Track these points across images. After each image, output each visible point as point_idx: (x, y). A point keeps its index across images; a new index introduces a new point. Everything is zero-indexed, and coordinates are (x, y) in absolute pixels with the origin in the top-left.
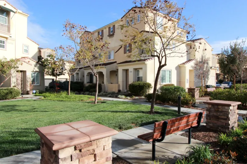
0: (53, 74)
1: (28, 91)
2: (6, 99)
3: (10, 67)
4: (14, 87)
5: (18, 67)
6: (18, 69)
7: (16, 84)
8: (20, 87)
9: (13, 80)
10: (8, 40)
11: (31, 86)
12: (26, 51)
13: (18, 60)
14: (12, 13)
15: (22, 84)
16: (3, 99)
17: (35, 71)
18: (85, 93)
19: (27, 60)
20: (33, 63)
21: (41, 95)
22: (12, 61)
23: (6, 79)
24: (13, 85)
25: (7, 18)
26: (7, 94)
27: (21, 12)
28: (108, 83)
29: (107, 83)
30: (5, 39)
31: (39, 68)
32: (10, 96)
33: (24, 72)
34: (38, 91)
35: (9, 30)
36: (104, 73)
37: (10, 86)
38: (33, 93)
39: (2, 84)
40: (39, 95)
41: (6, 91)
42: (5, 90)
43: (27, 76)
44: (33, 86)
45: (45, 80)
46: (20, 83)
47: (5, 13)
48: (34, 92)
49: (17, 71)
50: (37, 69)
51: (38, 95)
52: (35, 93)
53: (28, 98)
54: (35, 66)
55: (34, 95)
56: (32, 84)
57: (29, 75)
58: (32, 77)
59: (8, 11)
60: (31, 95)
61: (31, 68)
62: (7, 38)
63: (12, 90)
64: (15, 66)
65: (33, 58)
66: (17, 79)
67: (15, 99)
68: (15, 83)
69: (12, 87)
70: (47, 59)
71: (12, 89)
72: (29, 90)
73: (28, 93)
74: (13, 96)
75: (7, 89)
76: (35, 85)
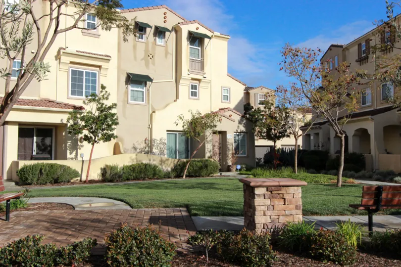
0: (269, 137)
1: (229, 166)
2: (199, 176)
3: (205, 126)
4: (209, 158)
5: (216, 126)
6: (215, 129)
7: (212, 153)
8: (217, 159)
9: (209, 147)
10: (202, 84)
11: (233, 157)
12: (226, 98)
13: (215, 114)
14: (206, 40)
15: (220, 153)
16: (197, 176)
17: (239, 131)
19: (227, 114)
20: (237, 117)
21: (249, 173)
22: (207, 116)
23: (201, 146)
24: (208, 155)
25: (200, 48)
26: (201, 168)
27: (218, 34)
28: (379, 153)
29: (377, 153)
30: (198, 82)
31: (246, 126)
32: (204, 172)
33: (223, 134)
34: (244, 166)
35: (202, 68)
36: (370, 132)
37: (204, 157)
38: (237, 170)
39: (195, 152)
40: (247, 172)
41: (199, 164)
42: (199, 161)
43: (228, 140)
44: (237, 157)
45: (256, 148)
46: (218, 152)
47: (198, 41)
48: (239, 167)
49: (214, 133)
50: (242, 128)
51: (245, 172)
52: (240, 170)
53: (229, 176)
54: (240, 123)
55: (239, 173)
56: (236, 154)
57: (231, 137)
58: (235, 142)
59: (201, 38)
60: (233, 174)
61: (232, 127)
62: (199, 80)
63: (207, 163)
64: (212, 124)
65: (237, 108)
66: (214, 146)
67: (212, 177)
68: (210, 152)
69: (206, 158)
70: (258, 108)
71: (207, 160)
72: (230, 164)
73: (228, 169)
74: (209, 172)
75: (201, 161)
76: (240, 155)
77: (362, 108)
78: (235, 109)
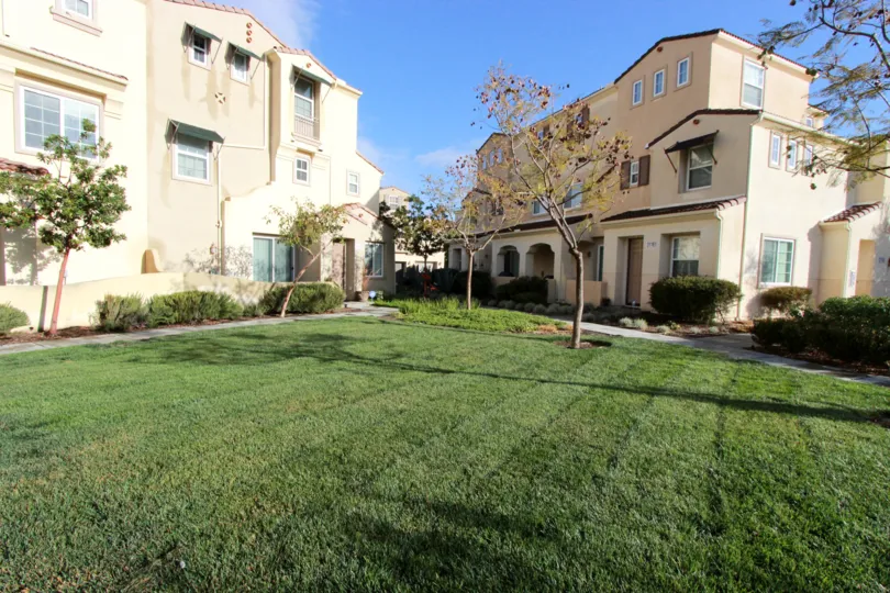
0: (416, 250)
1: (358, 293)
2: (310, 312)
3: (321, 227)
4: (327, 280)
5: (341, 228)
6: (339, 234)
7: (331, 272)
8: (339, 281)
9: (326, 263)
10: (315, 160)
11: (364, 279)
12: (354, 188)
13: (339, 210)
14: (324, 88)
15: (343, 273)
16: (305, 312)
17: (373, 240)
18: (501, 304)
19: (356, 212)
20: (371, 219)
21: (388, 303)
22: (327, 210)
23: (313, 261)
24: (324, 275)
25: (312, 101)
26: (313, 299)
27: (343, 83)
28: (568, 278)
29: (564, 278)
30: (308, 157)
31: (383, 233)
32: (319, 305)
33: (350, 242)
34: (381, 293)
35: (316, 134)
36: (553, 249)
37: (319, 278)
38: (370, 298)
39: (303, 272)
40: (385, 303)
41: (310, 292)
42: (309, 287)
43: (356, 253)
44: (371, 279)
45: (396, 265)
46: (341, 271)
47: (309, 90)
48: (373, 294)
49: (337, 241)
50: (378, 236)
51: (381, 302)
52: (375, 298)
53: (359, 310)
54: (375, 228)
55: (372, 303)
56: (368, 274)
57: (361, 250)
58: (367, 256)
59: (314, 81)
60: (364, 304)
61: (364, 233)
62: (311, 154)
63: (323, 290)
64: (334, 224)
65: (370, 205)
66: (334, 262)
67: (332, 312)
68: (328, 270)
69: (322, 281)
70: (403, 207)
71: (324, 286)
72: (360, 289)
73: (357, 298)
74: (327, 306)
75: (314, 287)
76: (374, 276)
77: (534, 217)
78: (368, 205)
